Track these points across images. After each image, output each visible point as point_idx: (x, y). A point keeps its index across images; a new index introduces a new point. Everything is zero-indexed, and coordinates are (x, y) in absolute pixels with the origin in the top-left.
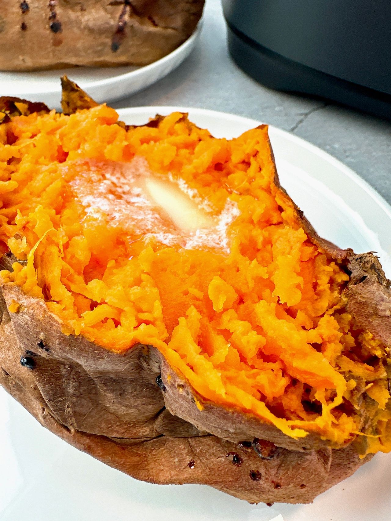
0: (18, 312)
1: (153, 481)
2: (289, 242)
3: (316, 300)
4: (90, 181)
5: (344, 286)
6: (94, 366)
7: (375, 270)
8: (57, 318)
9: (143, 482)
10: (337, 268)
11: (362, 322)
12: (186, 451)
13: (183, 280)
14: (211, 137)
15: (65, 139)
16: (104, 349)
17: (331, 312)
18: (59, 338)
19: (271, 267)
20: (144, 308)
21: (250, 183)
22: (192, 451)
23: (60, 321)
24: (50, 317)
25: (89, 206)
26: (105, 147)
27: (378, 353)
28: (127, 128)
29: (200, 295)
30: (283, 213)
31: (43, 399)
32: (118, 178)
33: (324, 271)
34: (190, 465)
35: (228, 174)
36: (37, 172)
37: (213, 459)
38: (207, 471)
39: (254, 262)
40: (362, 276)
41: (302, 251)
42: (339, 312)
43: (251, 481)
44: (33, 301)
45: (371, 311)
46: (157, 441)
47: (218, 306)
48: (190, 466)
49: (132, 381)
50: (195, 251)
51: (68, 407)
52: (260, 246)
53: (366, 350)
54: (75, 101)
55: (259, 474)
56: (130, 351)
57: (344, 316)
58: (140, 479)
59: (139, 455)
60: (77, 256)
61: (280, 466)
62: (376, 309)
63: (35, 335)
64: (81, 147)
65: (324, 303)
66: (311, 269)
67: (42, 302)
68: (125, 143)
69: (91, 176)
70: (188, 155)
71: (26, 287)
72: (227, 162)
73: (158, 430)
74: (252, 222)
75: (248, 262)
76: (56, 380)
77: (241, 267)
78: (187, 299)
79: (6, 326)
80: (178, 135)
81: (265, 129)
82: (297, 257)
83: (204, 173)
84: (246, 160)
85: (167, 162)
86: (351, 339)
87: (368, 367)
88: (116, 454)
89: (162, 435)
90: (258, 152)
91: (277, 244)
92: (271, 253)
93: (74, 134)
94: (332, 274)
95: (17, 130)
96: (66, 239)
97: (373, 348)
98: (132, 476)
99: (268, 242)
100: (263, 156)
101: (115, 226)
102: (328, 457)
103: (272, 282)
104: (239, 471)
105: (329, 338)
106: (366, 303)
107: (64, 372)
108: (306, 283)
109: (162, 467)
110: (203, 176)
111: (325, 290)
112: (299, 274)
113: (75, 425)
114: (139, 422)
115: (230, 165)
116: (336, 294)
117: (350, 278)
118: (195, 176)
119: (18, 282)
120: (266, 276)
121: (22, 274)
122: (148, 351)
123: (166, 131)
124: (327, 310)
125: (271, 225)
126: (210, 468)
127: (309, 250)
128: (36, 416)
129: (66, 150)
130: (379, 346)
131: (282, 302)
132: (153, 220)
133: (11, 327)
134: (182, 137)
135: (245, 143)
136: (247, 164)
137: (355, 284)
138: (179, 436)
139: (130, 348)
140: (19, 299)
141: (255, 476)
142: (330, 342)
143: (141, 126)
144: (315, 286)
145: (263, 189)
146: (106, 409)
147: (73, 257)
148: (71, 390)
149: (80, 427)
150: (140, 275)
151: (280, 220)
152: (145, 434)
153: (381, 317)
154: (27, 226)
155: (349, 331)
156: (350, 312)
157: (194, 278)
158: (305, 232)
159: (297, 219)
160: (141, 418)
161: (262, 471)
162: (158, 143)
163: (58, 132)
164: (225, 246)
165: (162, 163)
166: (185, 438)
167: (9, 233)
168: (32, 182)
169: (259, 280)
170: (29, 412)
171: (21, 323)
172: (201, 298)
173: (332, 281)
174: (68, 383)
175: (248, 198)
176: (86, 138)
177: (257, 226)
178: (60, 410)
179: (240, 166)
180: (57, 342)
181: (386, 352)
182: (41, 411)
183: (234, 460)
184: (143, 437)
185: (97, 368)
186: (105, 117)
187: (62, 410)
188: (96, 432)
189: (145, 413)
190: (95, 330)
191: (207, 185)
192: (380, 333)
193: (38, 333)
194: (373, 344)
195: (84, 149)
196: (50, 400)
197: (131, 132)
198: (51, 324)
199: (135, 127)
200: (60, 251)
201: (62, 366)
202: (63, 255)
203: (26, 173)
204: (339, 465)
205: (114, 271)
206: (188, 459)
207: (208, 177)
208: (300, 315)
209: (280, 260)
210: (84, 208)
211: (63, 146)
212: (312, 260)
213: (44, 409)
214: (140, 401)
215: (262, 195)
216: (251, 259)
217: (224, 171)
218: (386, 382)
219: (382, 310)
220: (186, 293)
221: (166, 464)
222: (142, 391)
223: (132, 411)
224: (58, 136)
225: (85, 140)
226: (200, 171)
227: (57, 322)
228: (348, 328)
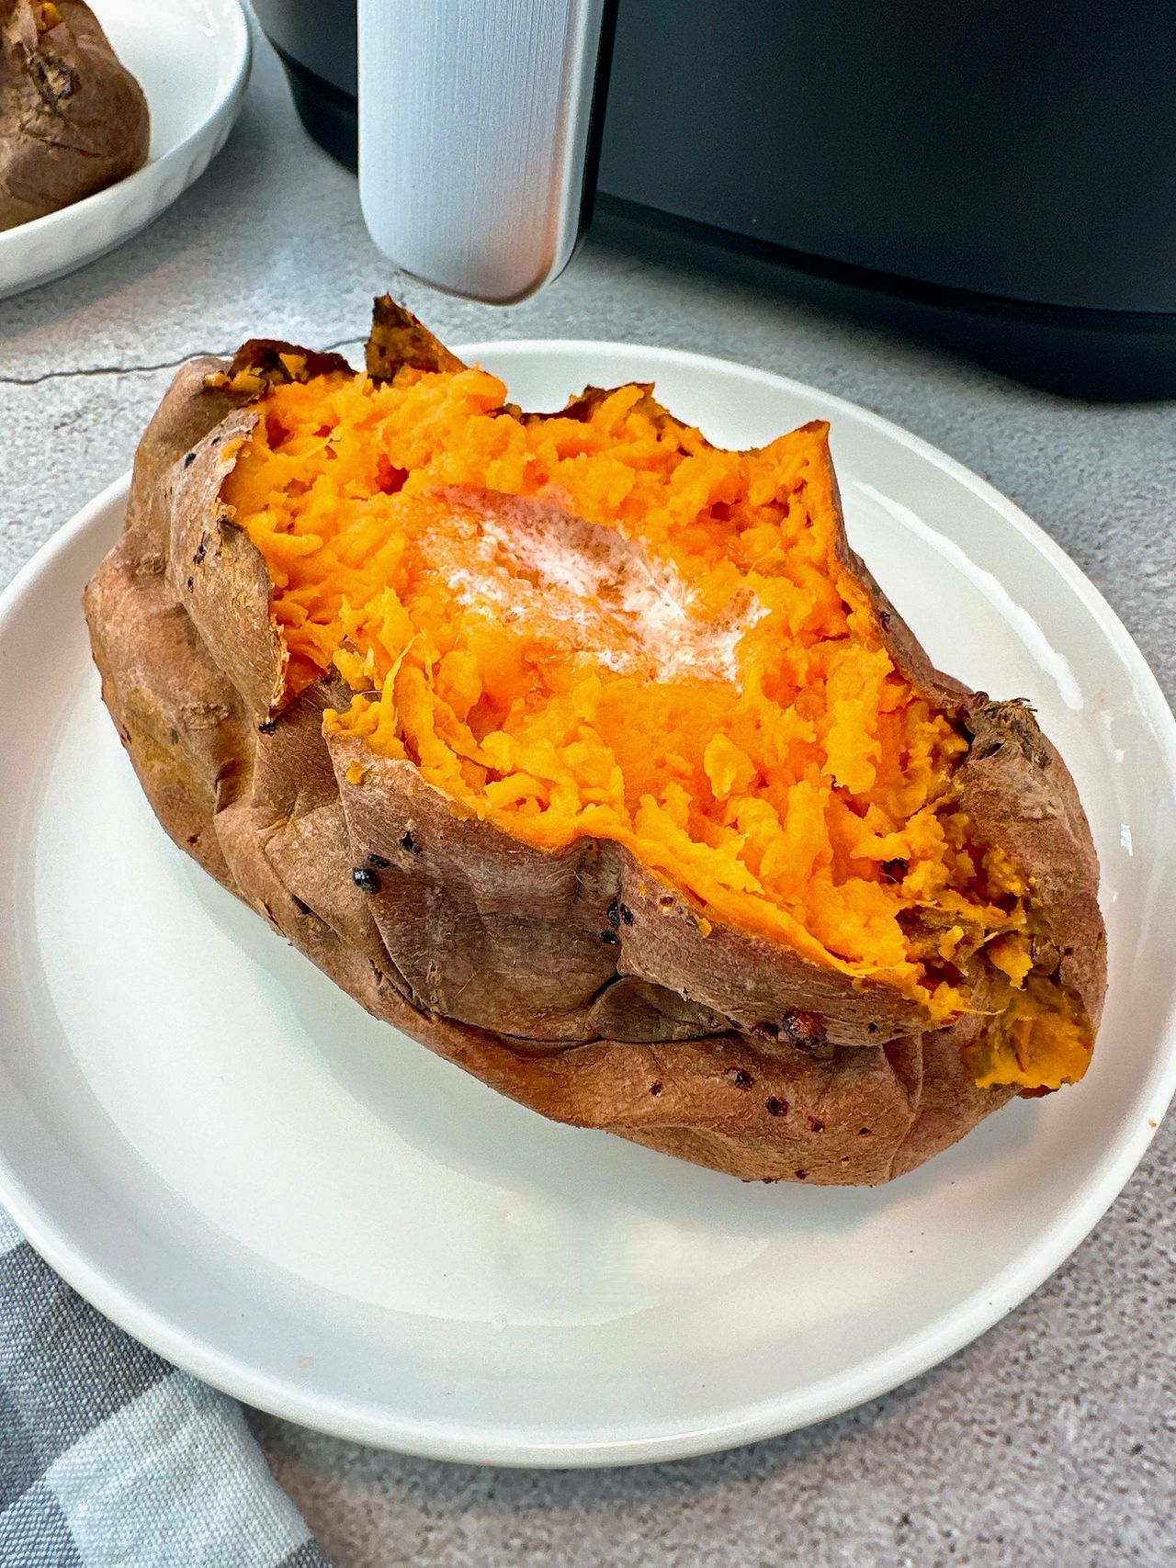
0: (362, 783)
1: (580, 1123)
2: (859, 674)
3: (905, 787)
4: (456, 537)
5: (959, 761)
6: (500, 880)
7: (1020, 732)
8: (442, 793)
9: (562, 1124)
10: (947, 727)
11: (989, 827)
12: (647, 1065)
13: (654, 740)
14: (706, 443)
15: (394, 440)
16: (526, 847)
17: (932, 808)
18: (445, 828)
19: (822, 723)
20: (593, 780)
21: (786, 551)
22: (658, 1067)
23: (449, 798)
24: (428, 790)
25: (461, 590)
26: (488, 466)
27: (1016, 887)
28: (526, 419)
29: (685, 767)
30: (850, 618)
31: (385, 952)
32: (509, 532)
33: (923, 731)
34: (656, 1089)
35: (741, 528)
36: (349, 516)
37: (699, 1080)
38: (687, 1099)
39: (791, 711)
40: (993, 742)
41: (882, 693)
42: (947, 811)
43: (769, 1116)
44: (390, 763)
45: (1006, 808)
46: (589, 1050)
47: (721, 788)
48: (654, 1093)
49: (553, 925)
50: (675, 686)
51: (433, 969)
52: (801, 680)
53: (995, 884)
54: (401, 346)
55: (785, 1103)
56: (571, 850)
57: (955, 817)
58: (559, 1120)
59: (554, 1075)
60: (457, 687)
61: (824, 1091)
62: (1014, 804)
63: (396, 825)
64: (434, 460)
65: (920, 793)
66: (899, 726)
67: (410, 766)
68: (529, 457)
69: (457, 525)
70: (657, 486)
71: (375, 739)
72: (738, 501)
73: (595, 1026)
74: (787, 632)
75: (778, 711)
76: (416, 915)
77: (764, 720)
78: (661, 774)
79: (303, 821)
80: (634, 440)
81: (822, 433)
82: (873, 705)
83: (691, 525)
84: (780, 500)
85: (615, 500)
86: (966, 862)
87: (996, 910)
88: (512, 1069)
89: (600, 1038)
90: (804, 483)
91: (836, 679)
92: (823, 696)
93: (417, 431)
94: (937, 738)
95: (289, 416)
96: (436, 656)
97: (1006, 877)
98: (541, 1113)
99: (819, 675)
100: (814, 492)
101: (520, 633)
102: (915, 1084)
103: (821, 750)
104: (748, 1099)
105: (924, 851)
106: (996, 794)
107: (430, 900)
108: (886, 754)
109: (598, 1099)
110: (688, 532)
111: (922, 768)
112: (874, 736)
113: (444, 1004)
114: (556, 1009)
115: (746, 511)
116: (943, 776)
117: (970, 748)
118: (672, 531)
119: (358, 730)
120: (811, 739)
121: (369, 715)
122: (599, 853)
123: (608, 428)
124: (924, 806)
125: (826, 638)
126: (691, 1095)
127: (896, 691)
128: (358, 994)
129: (398, 466)
130: (1016, 873)
131: (839, 784)
132: (588, 623)
133: (313, 822)
134: (644, 444)
135: (780, 461)
136: (780, 507)
137: (981, 758)
138: (633, 1039)
139: (571, 845)
140: (363, 761)
141: (777, 1107)
142: (924, 858)
143: (556, 416)
144: (904, 760)
145: (812, 564)
146: (498, 979)
147: (449, 689)
148: (438, 939)
149: (451, 1009)
150: (576, 728)
151: (844, 630)
152: (568, 1033)
153: (1024, 820)
154: (365, 627)
155: (964, 847)
156: (968, 811)
157: (676, 736)
158: (890, 658)
159: (876, 630)
160: (563, 1001)
161: (791, 1098)
162: (594, 459)
163: (380, 427)
164: (733, 678)
165: (603, 501)
166: (645, 1044)
167: (319, 639)
168: (340, 535)
169: (798, 745)
170: (343, 988)
171: (367, 802)
172: (689, 773)
173: (936, 753)
174: (435, 924)
175: (782, 581)
176: (444, 442)
177: (797, 640)
178: (419, 974)
179: (767, 512)
180: (441, 834)
181: (1028, 885)
182: (374, 980)
183: (738, 1080)
184: (566, 1039)
185: (505, 886)
186: (482, 396)
187: (422, 975)
188: (479, 1020)
189: (571, 989)
190: (509, 814)
191: (696, 551)
192: (1022, 850)
193: (402, 821)
194: (1007, 869)
195: (441, 467)
196: (400, 954)
197: (537, 429)
198: (431, 804)
199: (544, 417)
200: (426, 677)
201: (428, 889)
202: (433, 685)
203: (324, 516)
204: (939, 1110)
205: (527, 719)
206: (651, 1080)
207: (700, 535)
208: (874, 812)
209: (839, 709)
210: (454, 594)
211: (390, 458)
212: (901, 711)
213: (379, 975)
214: (566, 963)
215: (811, 577)
216: (785, 707)
217: (733, 521)
218: (1027, 941)
219: (1026, 808)
220: (661, 764)
221: (605, 1092)
222: (571, 943)
223: (548, 983)
224: (379, 434)
225: (442, 448)
226: (683, 521)
227: (443, 799)
228: (961, 841)
